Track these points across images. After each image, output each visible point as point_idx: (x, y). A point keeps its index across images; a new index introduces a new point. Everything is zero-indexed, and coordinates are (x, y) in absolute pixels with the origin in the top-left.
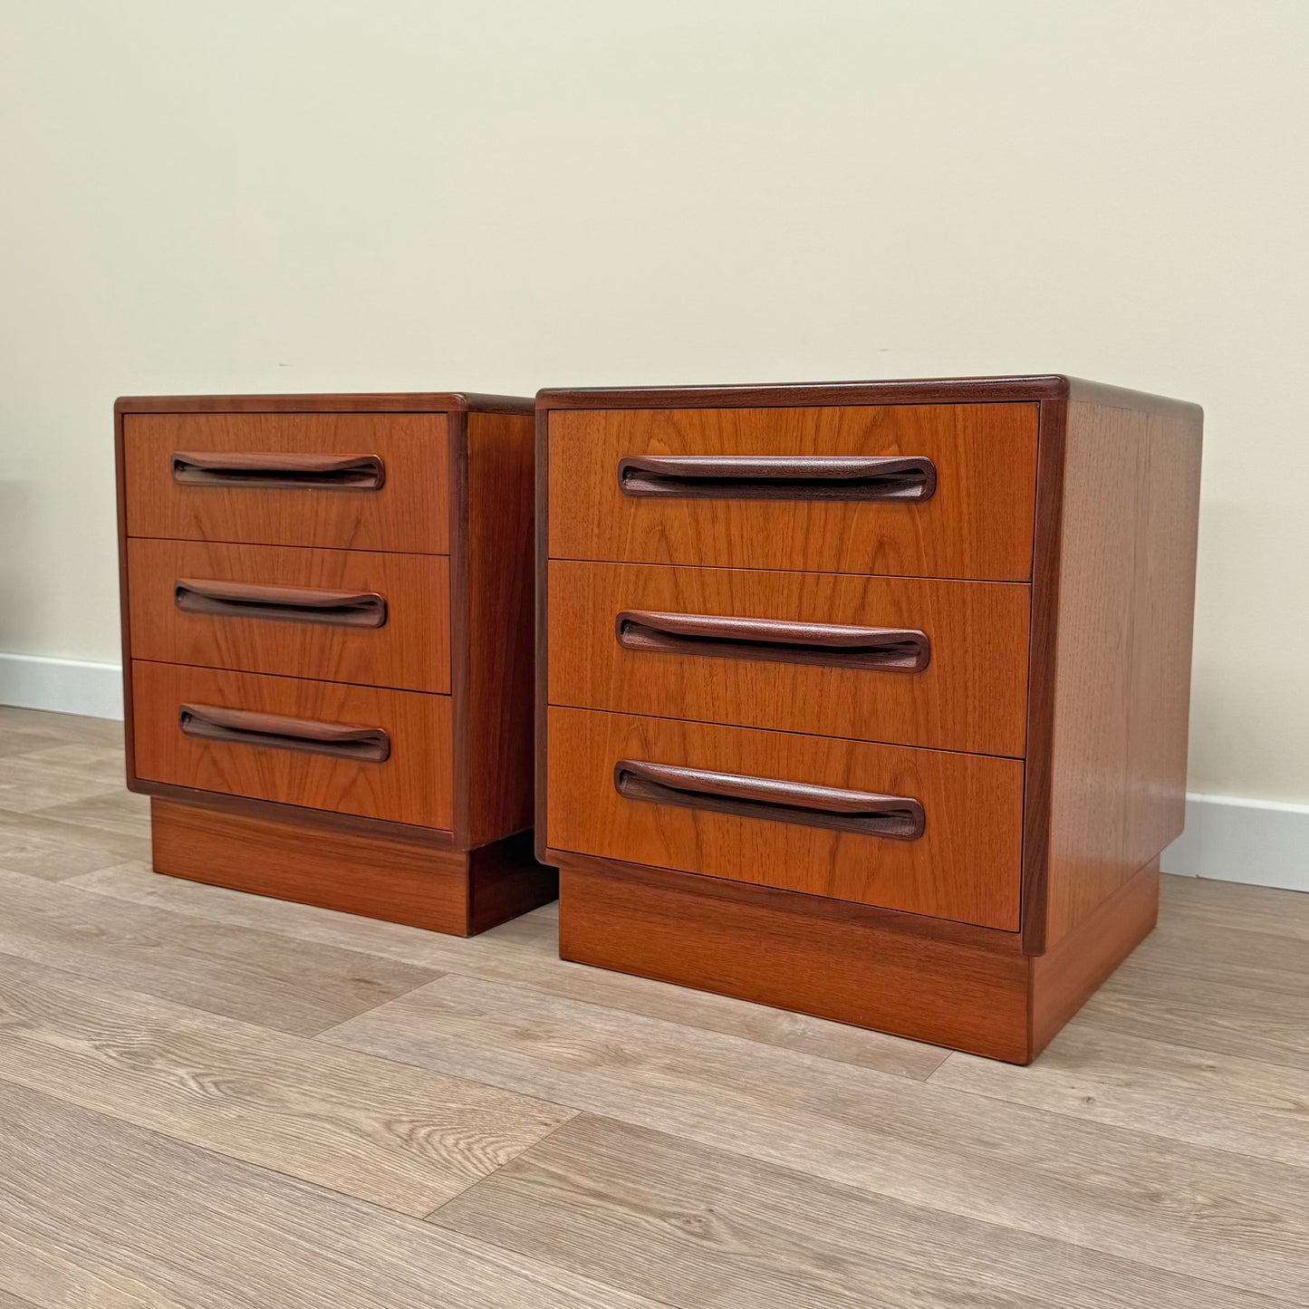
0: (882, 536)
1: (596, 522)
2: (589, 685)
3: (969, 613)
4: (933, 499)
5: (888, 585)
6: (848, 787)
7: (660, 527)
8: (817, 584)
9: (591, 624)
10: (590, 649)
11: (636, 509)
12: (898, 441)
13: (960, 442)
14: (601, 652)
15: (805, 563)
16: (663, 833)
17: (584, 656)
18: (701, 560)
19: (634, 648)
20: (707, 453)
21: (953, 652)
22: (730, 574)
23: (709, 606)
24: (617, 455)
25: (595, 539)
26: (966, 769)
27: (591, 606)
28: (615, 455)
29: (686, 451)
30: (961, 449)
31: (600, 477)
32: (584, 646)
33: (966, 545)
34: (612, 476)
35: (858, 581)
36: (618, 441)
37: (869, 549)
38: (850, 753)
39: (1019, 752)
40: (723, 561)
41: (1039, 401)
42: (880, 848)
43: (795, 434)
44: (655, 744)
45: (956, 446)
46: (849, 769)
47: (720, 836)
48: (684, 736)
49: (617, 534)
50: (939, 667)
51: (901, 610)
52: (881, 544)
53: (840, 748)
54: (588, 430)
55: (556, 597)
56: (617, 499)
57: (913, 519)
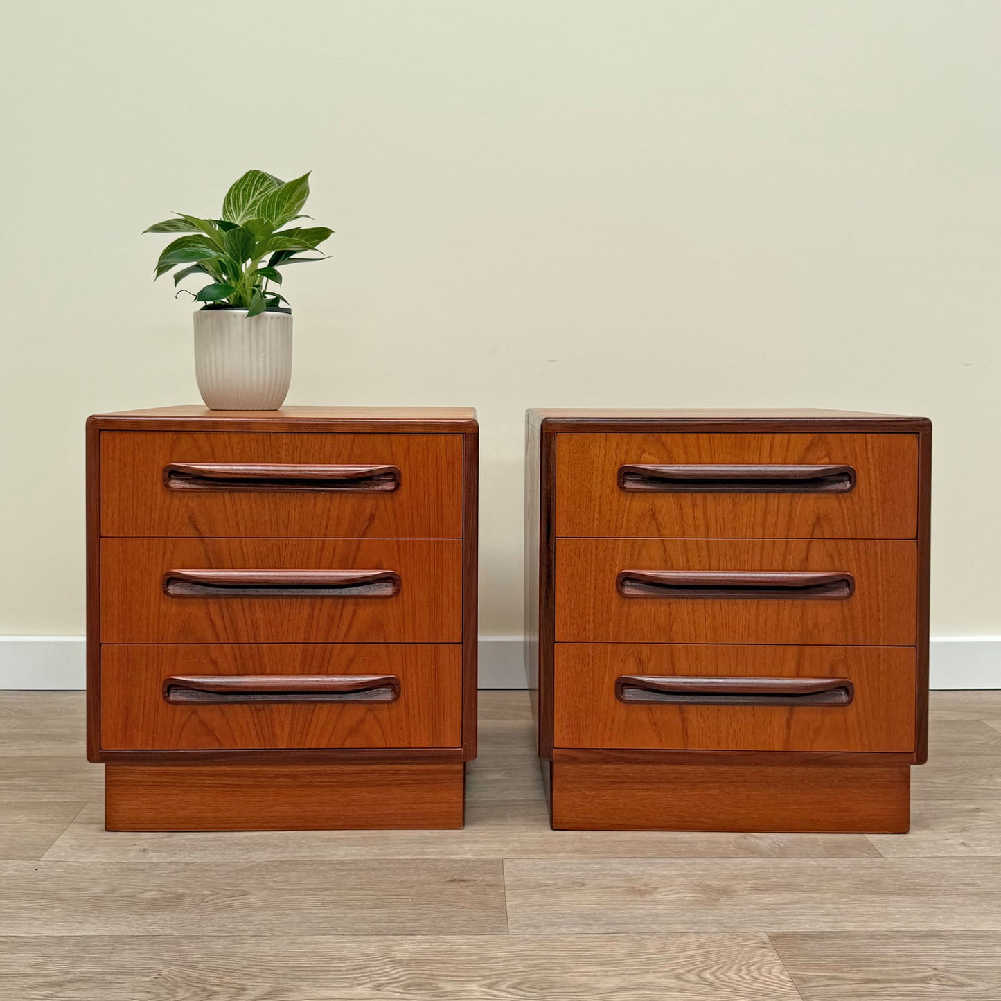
0: (819, 514)
1: (597, 510)
2: (592, 626)
3: (879, 560)
4: (853, 490)
5: (825, 545)
6: (798, 676)
7: (651, 512)
8: (774, 546)
9: (593, 582)
10: (592, 600)
11: (632, 500)
12: (829, 456)
13: (870, 455)
14: (602, 601)
15: (764, 533)
16: (655, 724)
17: (588, 605)
18: (684, 532)
19: (631, 597)
20: (687, 463)
21: (869, 584)
22: (708, 542)
23: (691, 564)
24: (615, 464)
25: (596, 522)
26: (879, 655)
27: (593, 569)
28: (613, 464)
29: (671, 462)
30: (871, 460)
31: (600, 480)
32: (588, 597)
33: (876, 518)
34: (611, 480)
35: (803, 544)
36: (616, 455)
37: (810, 522)
38: (800, 655)
39: (912, 642)
40: (702, 532)
41: (919, 433)
42: (822, 714)
43: (755, 451)
44: (648, 662)
45: (868, 459)
46: (799, 665)
47: (702, 720)
48: (672, 654)
49: (615, 517)
50: (860, 594)
51: (833, 560)
52: (818, 519)
53: (792, 652)
54: (591, 447)
55: (562, 564)
56: (616, 494)
57: (840, 503)
